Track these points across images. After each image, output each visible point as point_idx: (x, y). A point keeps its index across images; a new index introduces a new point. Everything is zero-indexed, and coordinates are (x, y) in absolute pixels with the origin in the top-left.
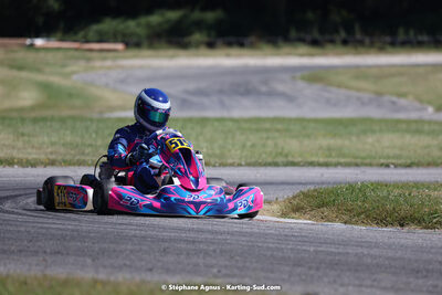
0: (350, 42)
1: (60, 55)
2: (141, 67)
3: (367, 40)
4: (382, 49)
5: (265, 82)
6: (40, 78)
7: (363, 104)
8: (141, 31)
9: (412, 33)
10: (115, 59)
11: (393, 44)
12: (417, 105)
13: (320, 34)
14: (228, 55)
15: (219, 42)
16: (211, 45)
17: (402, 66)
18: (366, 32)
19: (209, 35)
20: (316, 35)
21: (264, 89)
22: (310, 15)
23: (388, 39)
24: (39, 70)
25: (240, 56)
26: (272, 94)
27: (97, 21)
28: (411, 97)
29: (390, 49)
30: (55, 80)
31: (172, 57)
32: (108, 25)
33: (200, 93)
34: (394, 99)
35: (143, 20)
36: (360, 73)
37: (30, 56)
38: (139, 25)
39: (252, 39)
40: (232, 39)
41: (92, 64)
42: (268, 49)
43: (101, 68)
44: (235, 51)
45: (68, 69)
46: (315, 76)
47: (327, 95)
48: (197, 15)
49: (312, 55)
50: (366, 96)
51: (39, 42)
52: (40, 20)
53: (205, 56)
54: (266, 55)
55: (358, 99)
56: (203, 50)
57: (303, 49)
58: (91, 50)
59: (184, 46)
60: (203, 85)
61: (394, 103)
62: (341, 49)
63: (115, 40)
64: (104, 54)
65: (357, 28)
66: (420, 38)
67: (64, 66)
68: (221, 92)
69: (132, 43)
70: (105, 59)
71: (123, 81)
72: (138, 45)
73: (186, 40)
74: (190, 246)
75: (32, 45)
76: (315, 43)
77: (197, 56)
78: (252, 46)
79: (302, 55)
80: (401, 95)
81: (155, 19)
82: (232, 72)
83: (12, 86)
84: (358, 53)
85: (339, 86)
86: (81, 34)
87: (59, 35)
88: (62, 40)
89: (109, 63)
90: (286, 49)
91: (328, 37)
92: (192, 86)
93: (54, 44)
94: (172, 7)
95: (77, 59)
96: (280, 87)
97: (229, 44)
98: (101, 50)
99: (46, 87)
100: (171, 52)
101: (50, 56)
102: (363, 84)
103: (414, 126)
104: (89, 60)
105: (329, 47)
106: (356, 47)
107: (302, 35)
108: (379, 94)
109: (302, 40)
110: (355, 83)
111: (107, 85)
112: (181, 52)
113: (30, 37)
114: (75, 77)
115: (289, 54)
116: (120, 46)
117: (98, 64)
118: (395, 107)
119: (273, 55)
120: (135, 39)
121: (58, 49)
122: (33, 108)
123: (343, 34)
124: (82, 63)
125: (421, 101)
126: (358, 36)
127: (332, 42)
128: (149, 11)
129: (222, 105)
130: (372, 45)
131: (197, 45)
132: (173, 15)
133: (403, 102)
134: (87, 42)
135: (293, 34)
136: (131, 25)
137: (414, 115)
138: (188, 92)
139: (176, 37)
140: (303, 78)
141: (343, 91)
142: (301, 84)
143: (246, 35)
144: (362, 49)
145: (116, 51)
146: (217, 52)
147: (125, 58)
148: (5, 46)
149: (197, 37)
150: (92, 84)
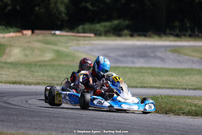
0: (193, 36)
1: (66, 38)
2: (100, 44)
3: (200, 35)
5: (153, 52)
6: (56, 48)
7: (193, 62)
8: (102, 29)
10: (89, 40)
13: (180, 32)
14: (139, 40)
15: (135, 34)
16: (132, 36)
18: (200, 31)
19: (131, 31)
20: (178, 32)
21: (152, 55)
22: (177, 24)
24: (56, 45)
25: (145, 41)
26: (155, 57)
27: (83, 24)
30: (63, 49)
31: (114, 40)
32: (87, 26)
33: (124, 56)
35: (102, 24)
36: (195, 49)
37: (53, 38)
38: (101, 26)
39: (150, 33)
40: (141, 33)
41: (78, 43)
42: (156, 38)
43: (83, 44)
44: (142, 38)
45: (68, 45)
46: (175, 50)
47: (179, 58)
49: (175, 41)
50: (196, 59)
51: (58, 32)
52: (59, 23)
55: (192, 60)
56: (128, 38)
57: (172, 38)
58: (80, 36)
59: (120, 36)
60: (125, 53)
62: (188, 39)
63: (90, 32)
65: (196, 30)
67: (67, 43)
68: (133, 56)
69: (98, 34)
70: (85, 40)
71: (91, 50)
72: (100, 35)
73: (121, 33)
75: (55, 34)
76: (177, 36)
77: (125, 40)
78: (150, 36)
79: (171, 41)
82: (140, 47)
83: (43, 51)
84: (196, 41)
85: (185, 55)
86: (76, 29)
87: (67, 30)
88: (68, 32)
89: (86, 42)
90: (164, 38)
91: (183, 33)
92: (121, 53)
93: (64, 33)
94: (116, 19)
95: (74, 40)
96: (159, 54)
97: (140, 35)
98: (84, 37)
99: (58, 53)
100: (114, 38)
101: (62, 39)
104: (78, 40)
105: (183, 37)
106: (195, 38)
107: (172, 32)
109: (172, 34)
110: (193, 54)
111: (84, 52)
112: (118, 38)
113: (54, 30)
114: (71, 48)
115: (165, 40)
116: (92, 35)
117: (82, 42)
119: (158, 40)
120: (99, 32)
121: (66, 36)
122: (49, 61)
123: (189, 32)
124: (75, 42)
126: (196, 33)
127: (185, 35)
129: (133, 62)
131: (126, 36)
132: (116, 22)
134: (78, 32)
135: (168, 32)
136: (98, 26)
138: (119, 56)
139: (117, 32)
140: (170, 51)
142: (169, 53)
143: (147, 32)
144: (197, 39)
145: (90, 37)
146: (133, 39)
147: (94, 40)
148: (43, 34)
149: (126, 32)
150: (78, 51)
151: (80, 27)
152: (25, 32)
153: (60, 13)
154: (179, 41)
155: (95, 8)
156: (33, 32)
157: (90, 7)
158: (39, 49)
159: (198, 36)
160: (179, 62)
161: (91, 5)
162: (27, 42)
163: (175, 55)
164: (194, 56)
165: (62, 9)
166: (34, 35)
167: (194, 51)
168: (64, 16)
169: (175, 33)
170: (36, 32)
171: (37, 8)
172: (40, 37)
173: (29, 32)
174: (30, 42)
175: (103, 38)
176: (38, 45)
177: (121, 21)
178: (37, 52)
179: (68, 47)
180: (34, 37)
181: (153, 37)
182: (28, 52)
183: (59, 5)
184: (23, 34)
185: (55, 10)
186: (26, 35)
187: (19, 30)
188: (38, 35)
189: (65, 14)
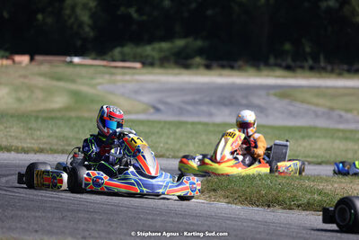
0: (315, 69)
1: (91, 70)
2: (152, 82)
3: (329, 68)
4: (340, 75)
5: (246, 97)
6: (73, 87)
7: (316, 115)
8: (156, 55)
10: (134, 74)
11: (349, 71)
13: (294, 61)
14: (221, 75)
15: (215, 64)
16: (208, 67)
17: (353, 88)
18: (329, 60)
19: (208, 58)
20: (289, 61)
21: (244, 102)
22: (287, 46)
23: (345, 67)
24: (73, 81)
25: (229, 76)
26: (250, 106)
27: (122, 45)
28: (355, 113)
29: (346, 74)
30: (85, 89)
31: (177, 74)
32: (128, 49)
33: (195, 103)
34: (343, 113)
35: (157, 45)
36: (320, 92)
37: (68, 70)
38: (153, 49)
39: (240, 63)
40: (225, 63)
41: (113, 78)
42: (252, 71)
43: (122, 81)
44: (226, 72)
45: (94, 82)
46: (284, 93)
47: (291, 108)
48: (198, 43)
49: (285, 77)
50: (320, 110)
51: (76, 60)
52: (79, 43)
53: (202, 75)
54: (249, 76)
55: (315, 112)
56: (202, 70)
57: (279, 72)
58: (116, 67)
59: (187, 66)
60: (197, 97)
61: (341, 116)
62: (308, 73)
63: (134, 59)
64: (126, 71)
65: (322, 57)
67: (92, 78)
68: (210, 103)
69: (148, 63)
70: (124, 74)
71: (136, 92)
72: (152, 65)
73: (190, 62)
75: (71, 62)
76: (289, 68)
77: (196, 74)
78: (240, 68)
79: (278, 77)
80: (347, 111)
82: (221, 88)
83: (49, 92)
84: (321, 77)
85: (303, 102)
86: (110, 54)
87: (93, 56)
88: (94, 59)
89: (128, 78)
90: (265, 72)
91: (298, 63)
92: (189, 98)
93: (88, 61)
95: (104, 73)
96: (256, 101)
97: (223, 67)
98: (123, 68)
100: (177, 71)
101: (83, 71)
102: (321, 101)
104: (112, 74)
105: (299, 71)
106: (320, 73)
107: (279, 61)
108: (332, 109)
109: (279, 66)
110: (315, 100)
111: (123, 95)
112: (184, 71)
113: (70, 55)
114: (99, 87)
115: (268, 76)
116: (138, 65)
117: (119, 78)
118: (340, 119)
120: (150, 60)
121: (91, 66)
122: (60, 110)
123: (310, 62)
124: (107, 77)
126: (322, 64)
127: (302, 67)
129: (211, 115)
130: (332, 71)
131: (198, 66)
132: (180, 43)
133: (349, 116)
134: (114, 61)
135: (272, 60)
136: (148, 49)
137: (352, 126)
138: (185, 102)
139: (182, 60)
140: (275, 95)
141: (305, 106)
142: (273, 99)
143: (236, 60)
144: (324, 74)
145: (134, 68)
146: (212, 72)
147: (144, 74)
148: (50, 62)
149: (198, 60)
150: (112, 93)
151: (117, 51)
152: (18, 58)
153: (81, 25)
154: (292, 77)
155: (144, 18)
156: (32, 59)
157: (135, 16)
158: (42, 89)
159: (324, 69)
160: (292, 115)
161: (137, 11)
162: (21, 76)
163: (285, 102)
164: (317, 105)
165: (85, 18)
166: (33, 63)
167: (317, 95)
168: (88, 31)
169: (284, 64)
170: (38, 58)
171: (40, 17)
172: (45, 68)
173: (25, 59)
174: (25, 77)
175: (157, 70)
176: (41, 81)
177: (190, 40)
178: (39, 94)
179: (94, 86)
180: (35, 68)
181: (245, 71)
182: (23, 95)
183: (78, 11)
184: (14, 61)
185: (72, 20)
186: (20, 63)
187: (7, 54)
188: (41, 63)
189: (89, 26)
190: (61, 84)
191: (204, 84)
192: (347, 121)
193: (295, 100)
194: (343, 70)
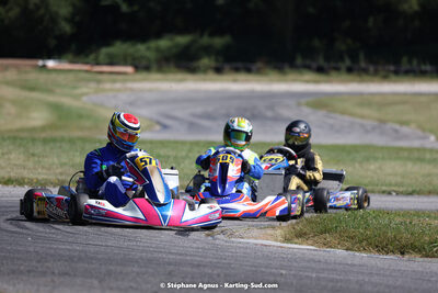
0: (355, 70)
1: (71, 76)
2: (150, 91)
3: (371, 69)
4: (385, 78)
5: (271, 108)
6: (51, 98)
7: (367, 132)
8: (151, 55)
9: (415, 62)
10: (125, 81)
11: (397, 73)
12: (420, 133)
13: (325, 65)
14: (235, 81)
15: (227, 67)
16: (218, 70)
17: (405, 94)
18: (371, 60)
19: (217, 60)
20: (321, 62)
21: (269, 114)
22: (316, 43)
23: (392, 68)
24: (50, 91)
25: (247, 81)
26: (277, 119)
27: (108, 44)
28: (413, 126)
29: (393, 77)
30: (67, 101)
31: (181, 81)
32: (119, 48)
33: (208, 116)
34: (397, 127)
35: (153, 44)
36: (365, 100)
37: (42, 77)
38: (148, 49)
39: (259, 65)
40: (239, 65)
41: (101, 86)
42: (274, 75)
43: (111, 90)
44: (242, 76)
45: (78, 91)
46: (319, 102)
47: (331, 121)
48: (205, 40)
49: (317, 82)
50: (369, 123)
51: (51, 63)
52: (53, 43)
53: (211, 80)
54: (272, 81)
55: (362, 126)
56: (211, 75)
57: (309, 76)
58: (101, 73)
59: (192, 70)
60: (210, 109)
61: (396, 131)
62: (345, 76)
63: (125, 63)
64: (114, 77)
65: (362, 56)
66: (423, 67)
67: (75, 88)
69: (142, 66)
70: (114, 81)
71: (132, 104)
72: (147, 68)
73: (195, 64)
74: (195, 270)
75: (44, 66)
76: (320, 70)
77: (205, 80)
78: (259, 72)
79: (307, 82)
80: (402, 123)
81: (164, 43)
82: (239, 96)
83: (24, 107)
84: (362, 81)
85: (343, 113)
86: (92, 57)
87: (70, 56)
88: (72, 62)
89: (118, 85)
90: (292, 75)
91: (332, 64)
92: (199, 110)
93: (65, 66)
94: (181, 32)
95: (89, 81)
96: (285, 112)
97: (237, 70)
98: (111, 73)
99: (56, 108)
100: (180, 76)
101: (61, 78)
102: (366, 111)
103: (416, 155)
104: (99, 82)
105: (334, 74)
106: (360, 75)
107: (308, 62)
108: (382, 122)
109: (308, 68)
110: (358, 110)
112: (189, 76)
113: (42, 58)
114: (85, 98)
115: (294, 81)
116: (129, 69)
117: (107, 86)
118: (397, 135)
119: (279, 81)
120: (144, 63)
121: (70, 71)
123: (348, 62)
124: (93, 85)
125: (423, 130)
126: (363, 65)
127: (337, 69)
128: (158, 36)
130: (376, 73)
131: (205, 71)
132: (182, 40)
133: (405, 130)
134: (98, 64)
135: (299, 61)
136: (141, 49)
137: (416, 144)
139: (184, 61)
140: (308, 105)
141: (347, 118)
142: (306, 110)
143: (253, 61)
144: (365, 77)
145: (125, 73)
146: (225, 77)
147: (134, 81)
148: (17, 67)
149: (206, 61)
150: (102, 105)
151: (104, 51)
153: (54, 19)
154: (325, 82)
155: (136, 8)
157: (124, 8)
158: (14, 102)
159: (365, 71)
163: (321, 113)
167: (361, 105)
168: (67, 28)
169: (314, 65)
172: (11, 75)
175: (155, 76)
176: (10, 92)
178: (11, 109)
179: (77, 97)
181: (266, 74)
185: (42, 11)
188: (5, 69)
189: (66, 19)
190: (35, 95)
191: (216, 92)
192: (406, 137)
193: (335, 111)
194: (389, 71)
